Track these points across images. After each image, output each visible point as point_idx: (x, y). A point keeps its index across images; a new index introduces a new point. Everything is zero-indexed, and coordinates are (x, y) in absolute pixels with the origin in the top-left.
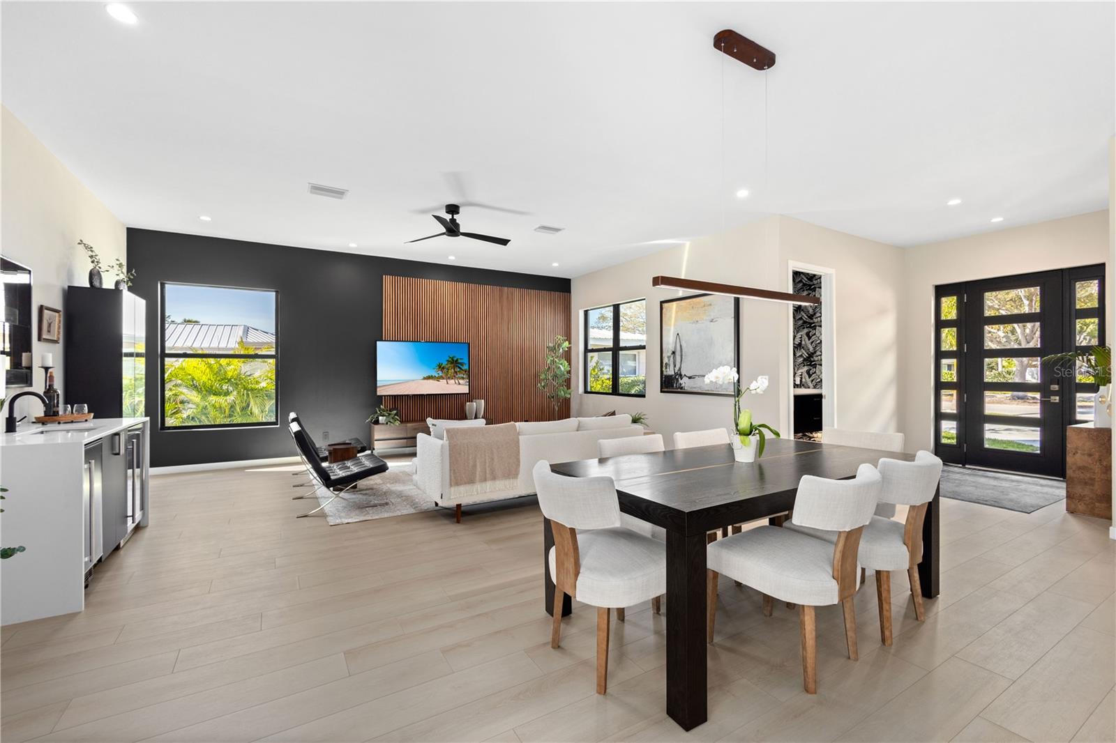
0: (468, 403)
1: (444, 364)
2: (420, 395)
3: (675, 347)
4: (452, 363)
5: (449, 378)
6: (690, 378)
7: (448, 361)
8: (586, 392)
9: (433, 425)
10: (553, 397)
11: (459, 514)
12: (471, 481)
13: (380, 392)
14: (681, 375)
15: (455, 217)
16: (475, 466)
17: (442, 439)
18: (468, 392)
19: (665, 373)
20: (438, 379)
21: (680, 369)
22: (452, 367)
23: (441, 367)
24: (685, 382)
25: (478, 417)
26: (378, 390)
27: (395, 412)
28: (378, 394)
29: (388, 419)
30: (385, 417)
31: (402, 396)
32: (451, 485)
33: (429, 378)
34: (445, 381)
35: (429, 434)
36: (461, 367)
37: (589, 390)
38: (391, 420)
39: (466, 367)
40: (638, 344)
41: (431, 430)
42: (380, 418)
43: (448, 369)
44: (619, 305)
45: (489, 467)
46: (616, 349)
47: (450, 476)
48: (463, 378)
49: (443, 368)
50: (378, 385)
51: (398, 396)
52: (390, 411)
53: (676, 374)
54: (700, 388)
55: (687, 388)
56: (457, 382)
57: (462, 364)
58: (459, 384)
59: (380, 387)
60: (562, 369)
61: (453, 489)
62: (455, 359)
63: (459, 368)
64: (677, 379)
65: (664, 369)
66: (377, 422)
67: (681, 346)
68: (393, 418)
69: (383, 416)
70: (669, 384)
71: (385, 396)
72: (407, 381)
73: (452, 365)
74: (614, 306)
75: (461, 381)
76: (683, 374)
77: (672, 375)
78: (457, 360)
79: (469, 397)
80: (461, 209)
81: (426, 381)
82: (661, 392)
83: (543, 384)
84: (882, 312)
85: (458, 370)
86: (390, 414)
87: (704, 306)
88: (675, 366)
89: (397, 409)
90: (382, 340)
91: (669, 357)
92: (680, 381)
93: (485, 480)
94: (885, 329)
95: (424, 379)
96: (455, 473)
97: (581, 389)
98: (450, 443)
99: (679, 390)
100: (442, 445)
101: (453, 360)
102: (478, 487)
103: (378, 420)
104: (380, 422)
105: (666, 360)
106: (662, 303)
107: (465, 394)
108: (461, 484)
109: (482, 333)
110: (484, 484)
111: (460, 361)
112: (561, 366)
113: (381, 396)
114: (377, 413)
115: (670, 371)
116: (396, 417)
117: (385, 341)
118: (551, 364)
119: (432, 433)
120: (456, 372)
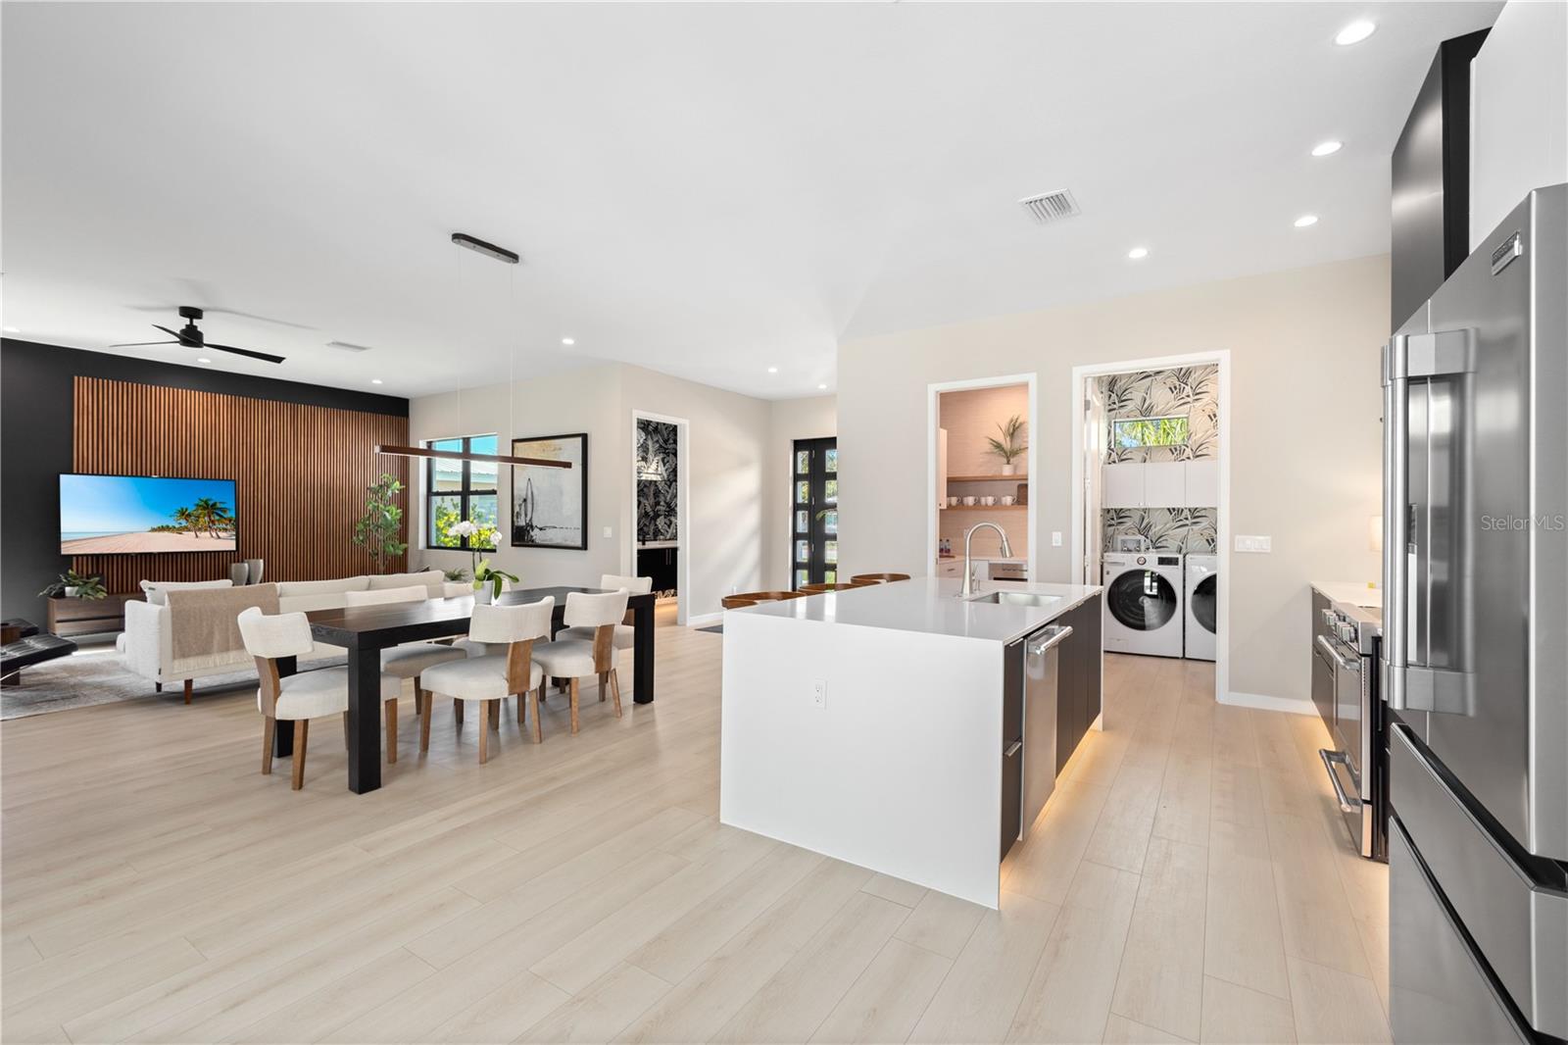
0: (233, 565)
1: (191, 509)
2: (146, 554)
3: (527, 495)
4: (204, 508)
5: (200, 530)
6: (541, 529)
7: (197, 505)
8: (429, 547)
9: (150, 589)
10: (377, 554)
11: (189, 696)
12: (205, 651)
13: (65, 550)
14: (532, 526)
15: (196, 322)
16: (211, 634)
17: (161, 603)
18: (234, 549)
19: (516, 524)
20: (180, 530)
21: (531, 520)
22: (209, 513)
23: (184, 514)
24: (536, 535)
25: (252, 581)
26: (63, 546)
27: (97, 579)
28: (63, 552)
29: (83, 590)
30: (76, 588)
31: (112, 555)
32: (174, 658)
33: (162, 529)
34: (193, 533)
35: (144, 599)
36: (222, 514)
37: (434, 544)
38: (89, 591)
39: (231, 514)
40: (491, 489)
41: (147, 595)
42: (67, 589)
43: (198, 517)
44: (468, 439)
45: (233, 633)
46: (466, 493)
47: (174, 647)
48: (226, 530)
49: (189, 515)
50: (62, 539)
51: (103, 555)
52: (88, 578)
53: (527, 525)
54: (551, 540)
55: (538, 541)
56: (214, 534)
57: (224, 510)
58: (219, 538)
59: (65, 542)
60: (389, 517)
61: (177, 662)
62: (211, 503)
63: (218, 515)
64: (528, 531)
65: (515, 519)
66: (61, 595)
67: (532, 493)
68: (92, 588)
69: (73, 585)
70: (521, 536)
71: (77, 556)
72: (121, 534)
73: (206, 512)
74: (464, 439)
75: (221, 534)
76: (534, 525)
77: (522, 527)
78: (214, 505)
79: (238, 555)
80: (204, 314)
81: (156, 533)
82: (513, 545)
83: (361, 538)
84: (744, 463)
85: (217, 518)
86: (86, 583)
87: (554, 450)
88: (526, 515)
89: (97, 575)
90: (72, 473)
91: (520, 505)
92: (532, 533)
93: (227, 649)
94: (748, 481)
95: (154, 530)
96: (179, 642)
97: (422, 543)
98: (173, 610)
99: (530, 543)
100: (161, 612)
101: (208, 505)
102: (216, 659)
103: (64, 592)
104: (67, 595)
105: (517, 509)
106: (514, 441)
107: (231, 551)
108: (189, 656)
109: (261, 468)
110: (225, 655)
111: (218, 506)
112: (387, 514)
113: (70, 556)
114: (61, 581)
115: (522, 522)
116: (99, 586)
117: (78, 474)
118: (374, 510)
119: (148, 600)
120: (213, 522)
